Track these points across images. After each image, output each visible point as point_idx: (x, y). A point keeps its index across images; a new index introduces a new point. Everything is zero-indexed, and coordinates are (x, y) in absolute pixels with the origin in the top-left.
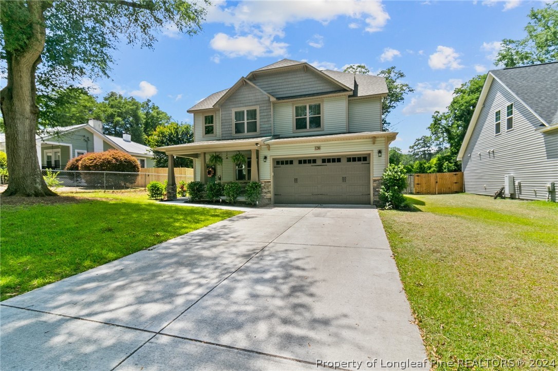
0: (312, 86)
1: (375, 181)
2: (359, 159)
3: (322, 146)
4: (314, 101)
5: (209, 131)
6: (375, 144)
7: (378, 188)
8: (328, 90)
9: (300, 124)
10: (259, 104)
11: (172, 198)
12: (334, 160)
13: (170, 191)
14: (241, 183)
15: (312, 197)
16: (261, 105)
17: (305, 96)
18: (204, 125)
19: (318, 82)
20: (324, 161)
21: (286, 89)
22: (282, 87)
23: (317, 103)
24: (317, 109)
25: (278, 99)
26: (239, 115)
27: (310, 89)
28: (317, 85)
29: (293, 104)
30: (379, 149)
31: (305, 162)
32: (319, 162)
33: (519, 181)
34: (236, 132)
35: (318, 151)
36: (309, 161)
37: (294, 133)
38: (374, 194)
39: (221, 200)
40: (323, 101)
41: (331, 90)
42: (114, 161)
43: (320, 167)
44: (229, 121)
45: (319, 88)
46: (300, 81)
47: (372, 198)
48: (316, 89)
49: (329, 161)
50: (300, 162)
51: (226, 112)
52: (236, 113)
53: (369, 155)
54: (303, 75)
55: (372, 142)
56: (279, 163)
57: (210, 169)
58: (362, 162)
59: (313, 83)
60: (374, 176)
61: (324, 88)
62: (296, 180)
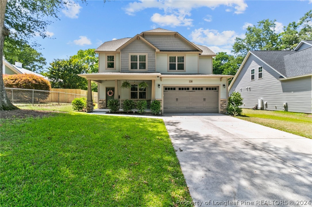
0: (179, 46)
1: (221, 101)
2: (213, 89)
3: (193, 80)
4: (180, 54)
5: (111, 66)
6: (222, 81)
7: (223, 104)
8: (189, 49)
9: (172, 67)
10: (148, 52)
11: (90, 110)
12: (199, 89)
13: (89, 105)
14: (134, 100)
15: (186, 109)
16: (149, 53)
17: (176, 51)
18: (107, 62)
19: (183, 44)
20: (193, 89)
21: (164, 46)
22: (161, 44)
23: (182, 56)
24: (181, 59)
25: (161, 51)
26: (134, 58)
27: (178, 48)
28: (182, 46)
29: (168, 55)
30: (224, 84)
31: (183, 89)
32: (191, 89)
33: (266, 102)
34: (131, 69)
35: (191, 83)
36: (185, 89)
37: (168, 72)
38: (221, 108)
39: (134, 112)
40: (185, 55)
41: (190, 50)
42: (34, 82)
43: (192, 92)
44: (126, 61)
45: (183, 48)
46: (172, 42)
47: (220, 110)
48: (182, 48)
49: (196, 89)
50: (180, 89)
51: (124, 55)
52: (131, 56)
53: (218, 87)
54: (174, 39)
55: (220, 80)
56: (166, 89)
57: (111, 91)
58: (214, 90)
59: (180, 44)
60: (221, 98)
61: (186, 48)
62: (177, 99)
